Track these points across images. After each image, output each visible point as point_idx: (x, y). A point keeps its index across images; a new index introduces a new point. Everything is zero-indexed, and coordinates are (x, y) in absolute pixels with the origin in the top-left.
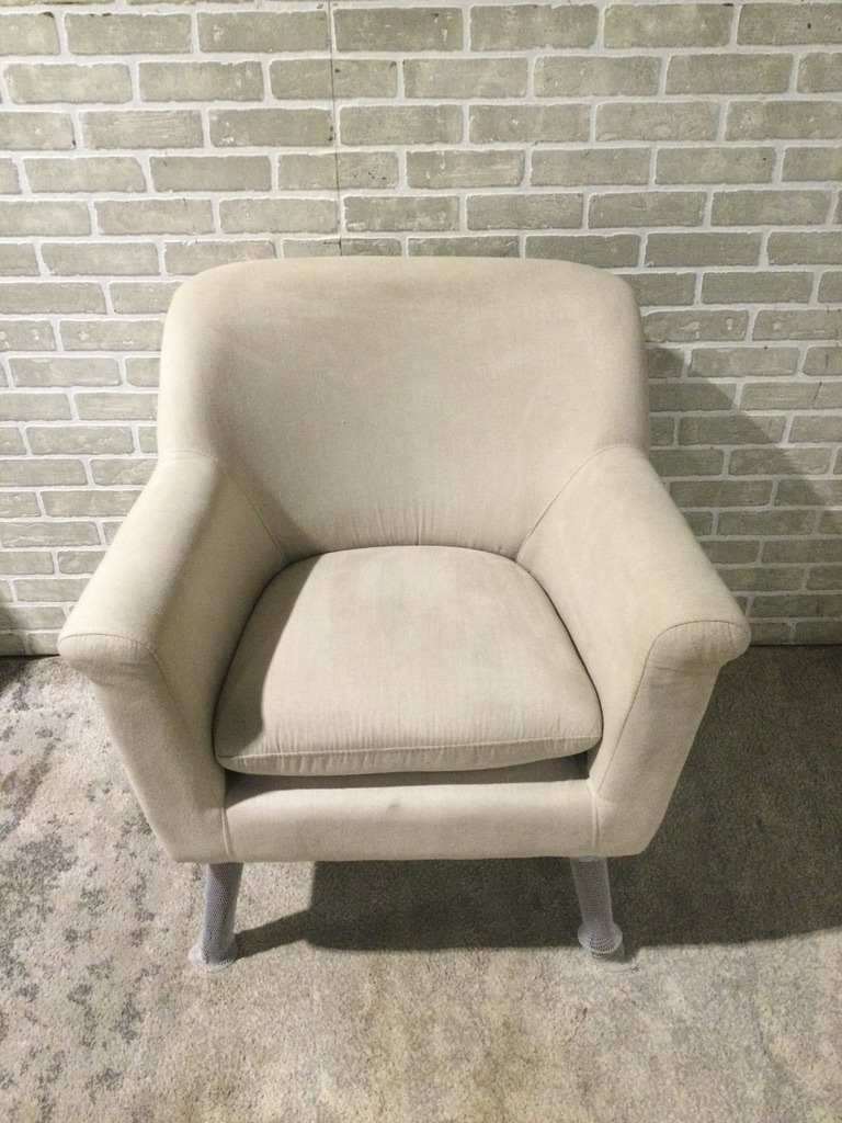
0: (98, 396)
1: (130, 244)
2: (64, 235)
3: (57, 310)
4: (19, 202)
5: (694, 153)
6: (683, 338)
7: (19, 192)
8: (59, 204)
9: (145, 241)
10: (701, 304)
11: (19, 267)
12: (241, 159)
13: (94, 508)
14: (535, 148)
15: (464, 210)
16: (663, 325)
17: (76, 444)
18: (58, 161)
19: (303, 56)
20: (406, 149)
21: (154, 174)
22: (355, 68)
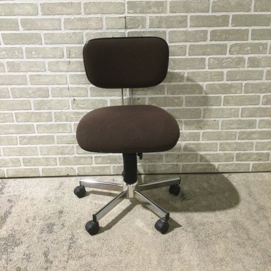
0: (37, 75)
1: (52, 18)
2: (29, 15)
3: (24, 43)
4: (14, 3)
6: (245, 53)
9: (57, 17)
10: (251, 40)
11: (12, 27)
13: (34, 119)
15: (168, 6)
16: (238, 48)
17: (28, 94)
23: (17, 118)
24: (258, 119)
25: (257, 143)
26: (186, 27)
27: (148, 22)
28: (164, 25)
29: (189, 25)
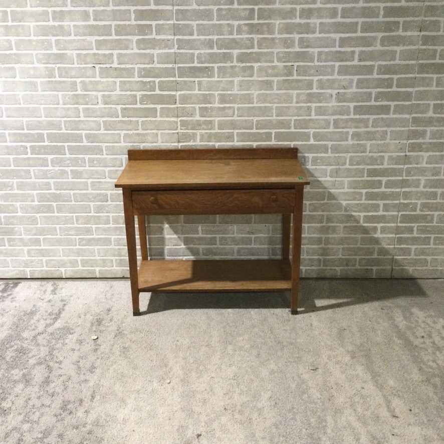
0: (98, 182)
1: (112, 133)
2: (92, 130)
3: (88, 154)
4: (79, 120)
5: (286, 107)
7: (80, 117)
8: (91, 121)
9: (117, 132)
11: (77, 140)
12: (148, 109)
13: (92, 221)
14: (237, 106)
15: (216, 124)
17: (89, 199)
18: (92, 108)
19: (167, 79)
20: (198, 106)
21: (121, 112)
22: (183, 83)
23: (77, 220)
24: (306, 225)
25: (307, 248)
26: (233, 141)
27: (198, 138)
28: (213, 140)
29: (236, 140)
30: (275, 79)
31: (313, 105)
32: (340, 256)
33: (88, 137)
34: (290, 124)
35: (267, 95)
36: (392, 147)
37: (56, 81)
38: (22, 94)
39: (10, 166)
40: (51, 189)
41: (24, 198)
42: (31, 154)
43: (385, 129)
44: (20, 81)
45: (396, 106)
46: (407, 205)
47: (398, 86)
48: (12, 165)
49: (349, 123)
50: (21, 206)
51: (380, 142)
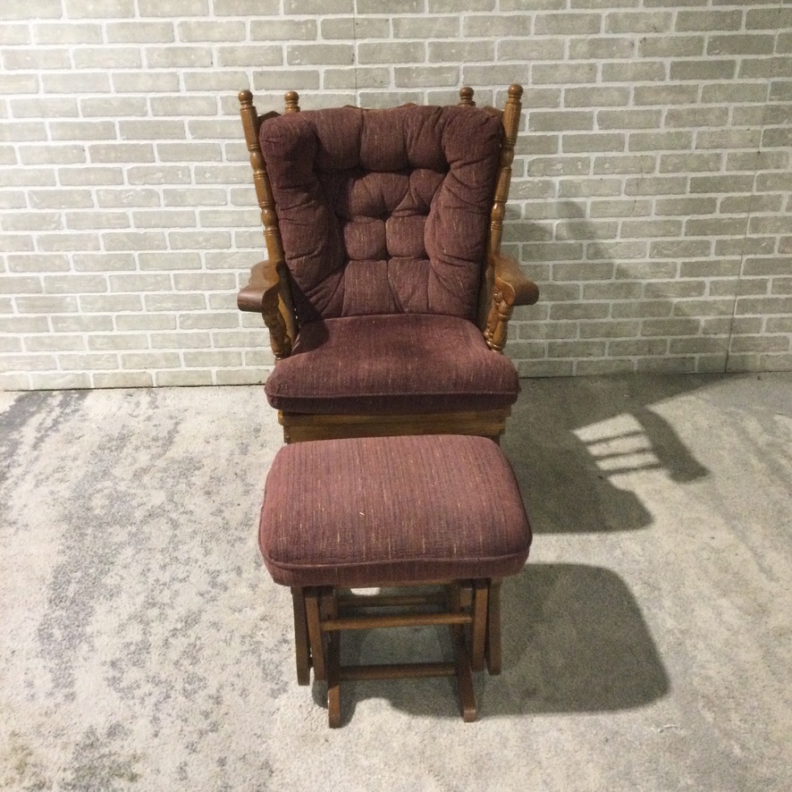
0: (213, 212)
2: (201, 115)
3: (193, 159)
4: (178, 97)
5: (552, 66)
6: (553, 174)
7: (178, 91)
8: (200, 98)
10: (561, 153)
11: (174, 134)
12: (303, 72)
13: (204, 284)
14: (465, 65)
16: (542, 165)
17: (198, 243)
18: (202, 73)
19: (339, 16)
20: (394, 66)
21: (255, 80)
22: (366, 23)
23: (177, 282)
24: (581, 283)
25: (581, 325)
30: (533, 14)
31: (600, 63)
32: (639, 337)
33: (195, 127)
34: (558, 97)
35: (518, 43)
36: (735, 139)
37: (135, 23)
38: (73, 48)
39: (54, 185)
40: (129, 227)
41: (81, 242)
42: (92, 162)
43: (723, 105)
44: (69, 25)
45: (745, 62)
46: (757, 242)
47: (749, 26)
48: (58, 183)
49: (664, 95)
50: (76, 258)
51: (714, 129)
